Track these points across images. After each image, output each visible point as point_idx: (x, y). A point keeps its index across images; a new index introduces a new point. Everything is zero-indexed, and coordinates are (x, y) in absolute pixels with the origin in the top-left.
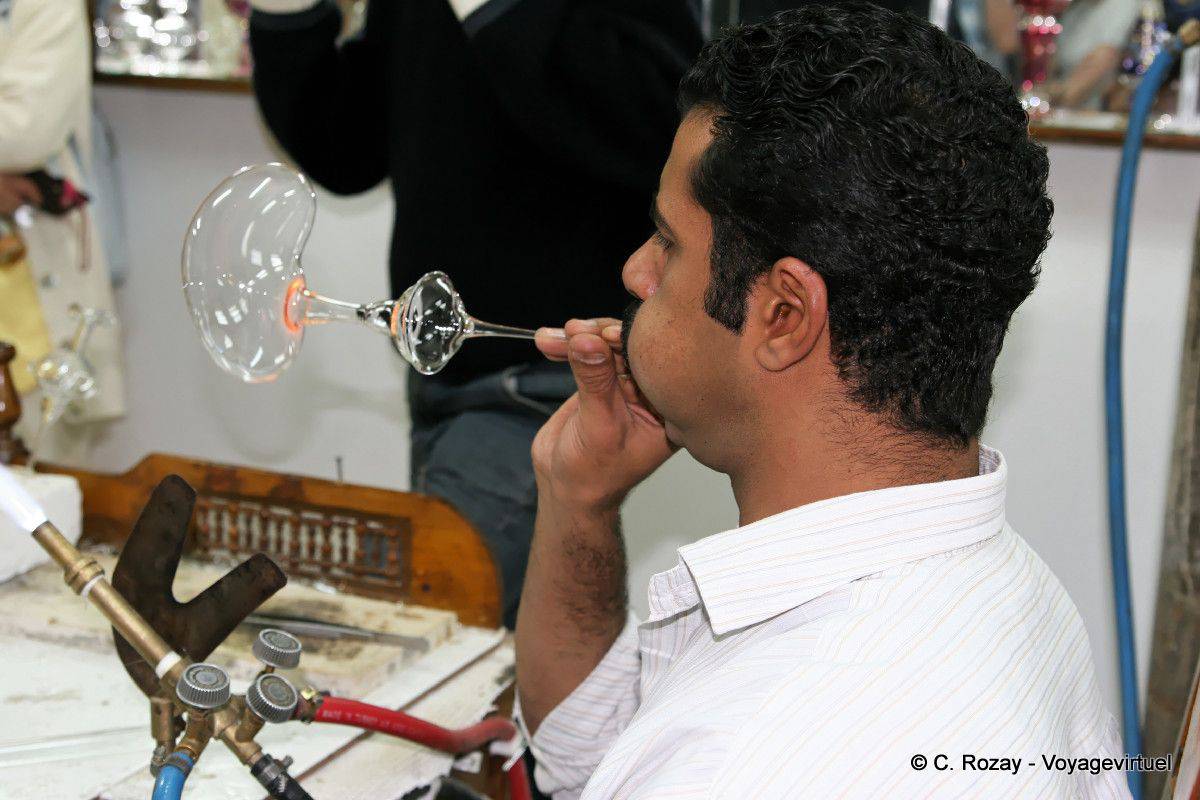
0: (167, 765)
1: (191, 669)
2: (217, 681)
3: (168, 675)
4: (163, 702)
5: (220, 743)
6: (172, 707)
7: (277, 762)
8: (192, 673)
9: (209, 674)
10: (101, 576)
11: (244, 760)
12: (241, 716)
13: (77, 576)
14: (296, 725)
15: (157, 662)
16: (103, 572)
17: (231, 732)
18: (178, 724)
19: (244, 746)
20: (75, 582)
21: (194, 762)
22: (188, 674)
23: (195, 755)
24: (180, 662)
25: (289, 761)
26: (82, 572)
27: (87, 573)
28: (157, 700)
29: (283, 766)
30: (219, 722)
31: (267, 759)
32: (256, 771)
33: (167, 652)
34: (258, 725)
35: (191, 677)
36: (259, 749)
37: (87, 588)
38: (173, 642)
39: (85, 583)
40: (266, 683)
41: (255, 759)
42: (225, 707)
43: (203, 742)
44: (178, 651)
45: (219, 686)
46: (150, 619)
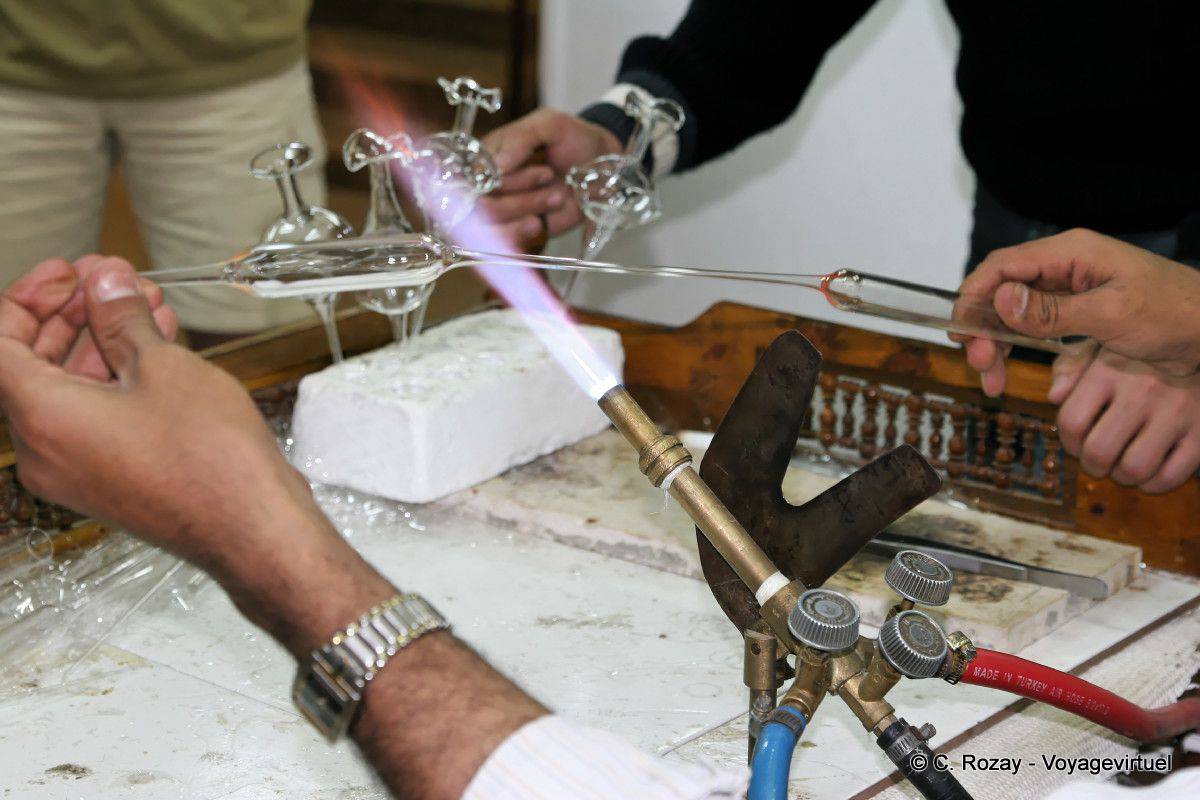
0: (773, 721)
1: (808, 597)
2: (843, 615)
3: (772, 601)
4: (763, 638)
5: (838, 698)
6: (774, 646)
7: (913, 729)
8: (809, 601)
9: (833, 604)
10: (688, 464)
11: (869, 725)
12: (866, 664)
13: (657, 460)
14: (940, 682)
15: (758, 584)
16: (689, 458)
17: (853, 686)
18: (782, 671)
19: (869, 706)
20: (653, 469)
21: (808, 721)
22: (804, 602)
23: (809, 711)
24: (788, 585)
25: (931, 731)
26: (662, 457)
27: (669, 459)
28: (752, 634)
29: (921, 735)
30: (838, 672)
31: (900, 726)
32: (885, 742)
33: (771, 573)
34: (892, 679)
35: (809, 606)
36: (891, 711)
37: (669, 479)
38: (780, 560)
39: (667, 472)
40: (907, 622)
41: (885, 724)
42: (848, 652)
43: (818, 697)
44: (786, 572)
45: (843, 622)
46: (749, 524)
